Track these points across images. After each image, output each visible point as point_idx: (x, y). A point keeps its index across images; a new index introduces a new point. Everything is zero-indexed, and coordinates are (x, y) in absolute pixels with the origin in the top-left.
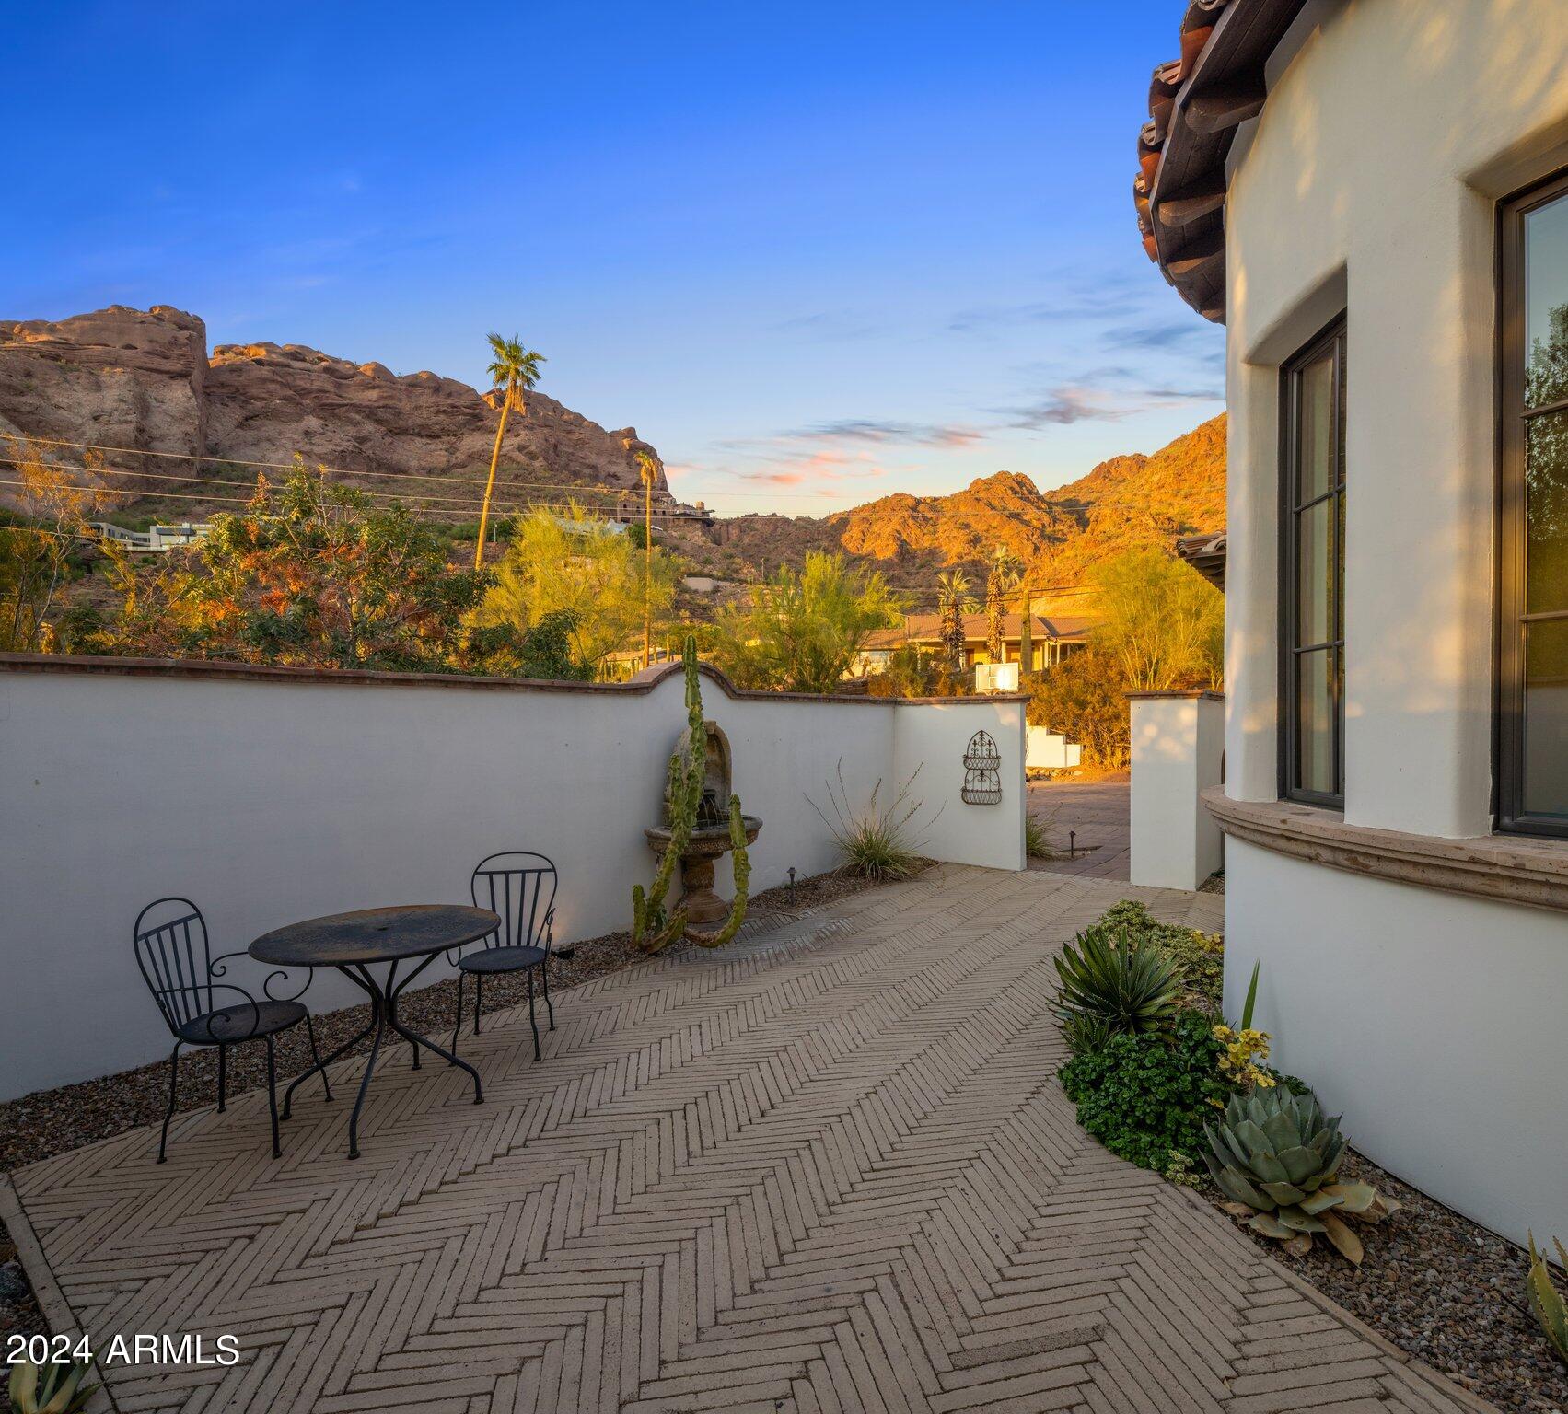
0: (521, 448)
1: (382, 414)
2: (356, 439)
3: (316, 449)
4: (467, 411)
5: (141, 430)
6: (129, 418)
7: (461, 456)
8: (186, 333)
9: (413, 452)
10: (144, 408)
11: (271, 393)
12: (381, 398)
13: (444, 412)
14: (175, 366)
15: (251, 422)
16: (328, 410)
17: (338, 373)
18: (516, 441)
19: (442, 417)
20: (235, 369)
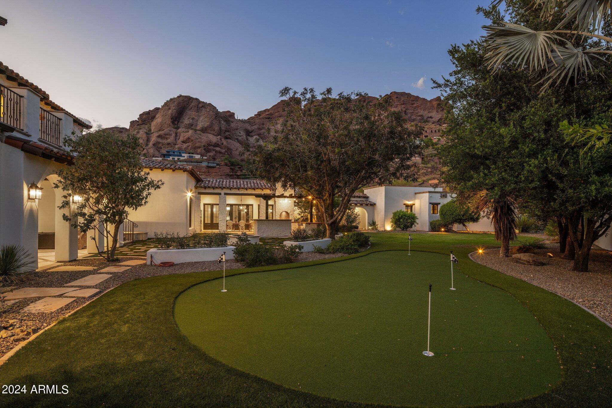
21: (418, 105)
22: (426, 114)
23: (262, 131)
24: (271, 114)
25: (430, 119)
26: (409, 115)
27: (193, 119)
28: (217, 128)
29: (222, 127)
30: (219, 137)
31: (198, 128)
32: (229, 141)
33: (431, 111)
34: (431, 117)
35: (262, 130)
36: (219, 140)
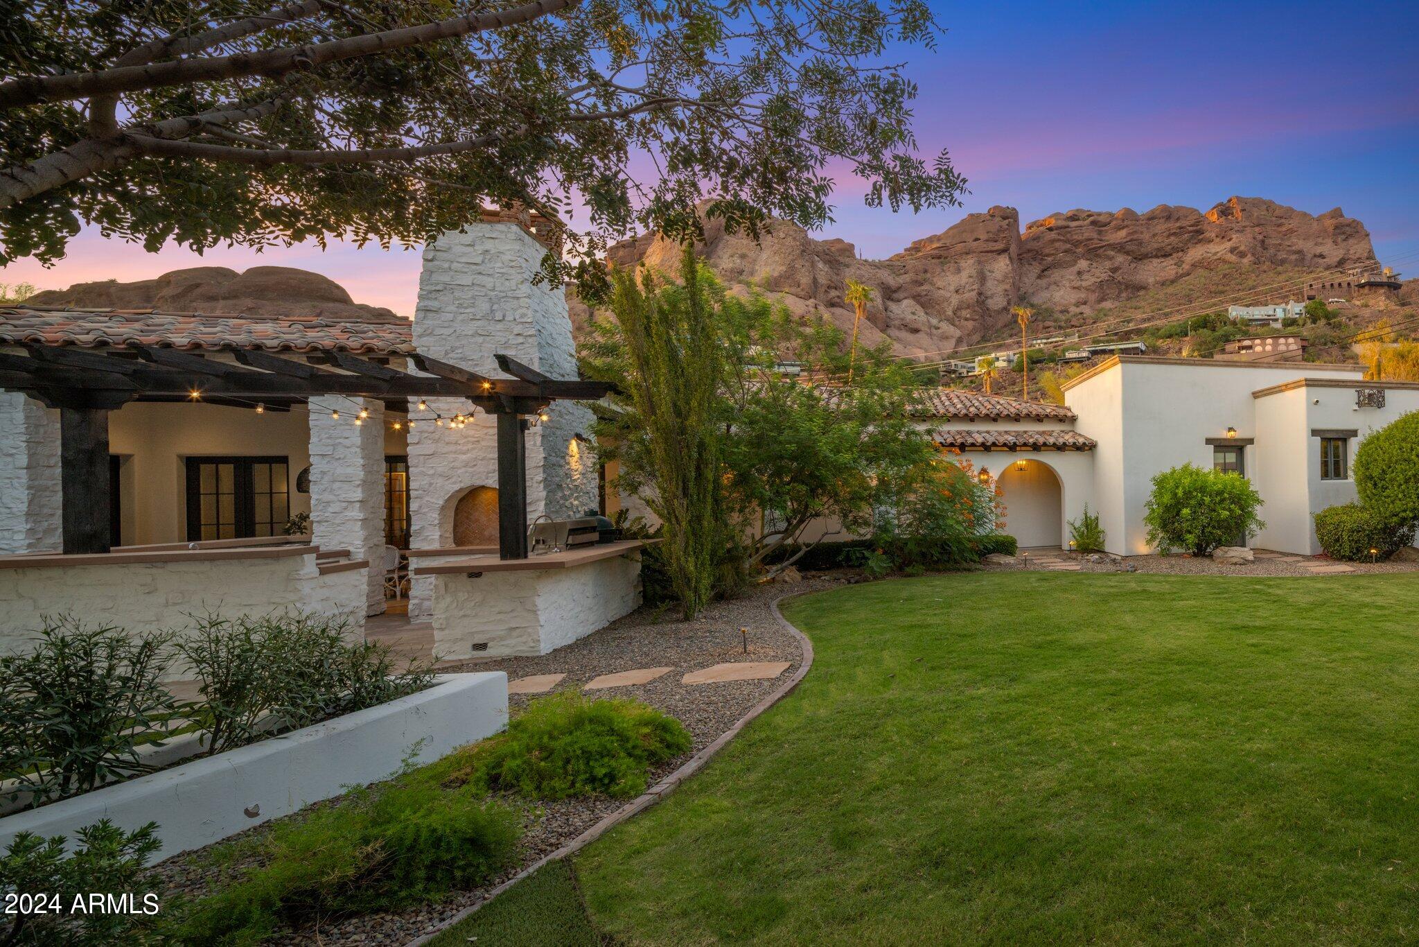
0: (1232, 250)
1: (1129, 247)
2: (1111, 270)
3: (1084, 284)
4: (1191, 229)
5: (980, 294)
6: (974, 287)
7: (1186, 267)
8: (1007, 221)
9: (1152, 271)
10: (982, 278)
11: (1056, 249)
12: (1129, 234)
13: (1174, 234)
14: (1000, 246)
15: (1046, 273)
16: (1093, 253)
17: (1099, 223)
18: (1228, 245)
19: (1172, 238)
20: (1036, 238)
21: (1290, 226)
22: (1309, 247)
23: (923, 288)
24: (946, 248)
25: (1321, 261)
26: (1272, 251)
27: (743, 256)
28: (805, 280)
29: (818, 276)
30: (811, 302)
31: (756, 279)
32: (838, 311)
33: (1320, 240)
34: (1322, 256)
35: (922, 284)
36: (813, 310)
